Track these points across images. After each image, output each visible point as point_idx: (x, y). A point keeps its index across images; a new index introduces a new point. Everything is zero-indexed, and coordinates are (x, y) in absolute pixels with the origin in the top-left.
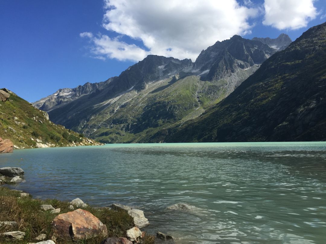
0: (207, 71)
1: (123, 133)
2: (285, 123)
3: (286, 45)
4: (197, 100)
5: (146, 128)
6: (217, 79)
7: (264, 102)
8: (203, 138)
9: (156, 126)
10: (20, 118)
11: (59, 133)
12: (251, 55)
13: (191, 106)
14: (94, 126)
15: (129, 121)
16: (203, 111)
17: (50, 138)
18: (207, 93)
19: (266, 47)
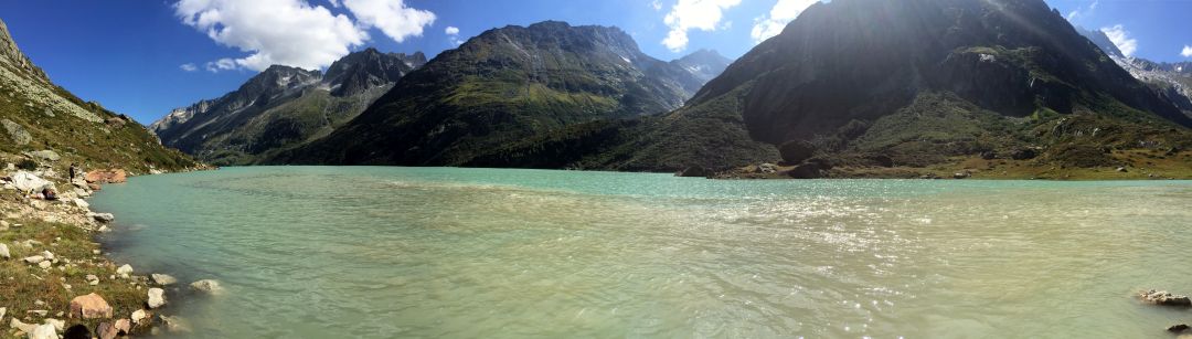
0: (338, 85)
1: (242, 154)
2: (415, 148)
3: (421, 64)
4: (326, 118)
5: (267, 148)
6: (349, 95)
7: (397, 124)
8: (330, 160)
9: (279, 146)
11: (172, 158)
12: (386, 71)
13: (320, 124)
14: (210, 148)
15: (249, 141)
16: (332, 130)
17: (163, 164)
18: (337, 112)
19: (402, 63)
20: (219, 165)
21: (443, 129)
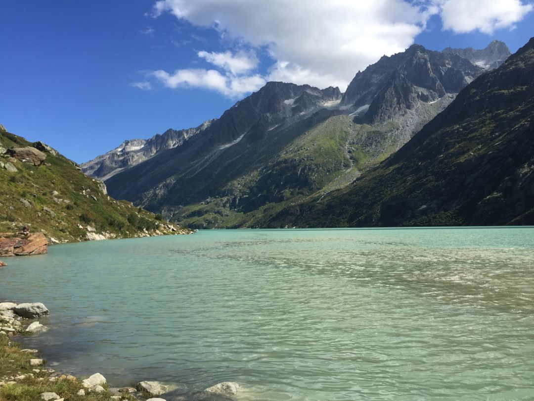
0: (366, 107)
1: (226, 211)
2: (495, 194)
3: (499, 60)
4: (348, 157)
5: (263, 203)
6: (382, 120)
7: (462, 159)
8: (358, 219)
9: (280, 200)
10: (62, 193)
11: (123, 215)
12: (441, 78)
13: (338, 167)
15: (237, 193)
16: (358, 174)
17: (108, 224)
18: (365, 145)
19: (466, 63)
20: (192, 227)
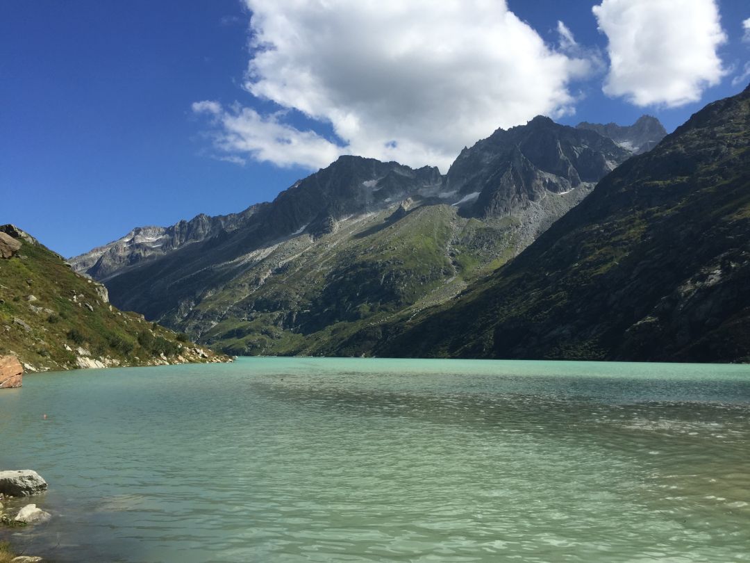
0: (475, 195)
1: (278, 331)
2: (649, 319)
3: (651, 141)
4: (450, 261)
5: (331, 321)
6: (496, 214)
7: (603, 270)
8: (462, 348)
9: (355, 317)
10: (43, 298)
11: (131, 333)
12: (574, 161)
13: (436, 275)
14: (211, 315)
15: (294, 306)
16: (463, 285)
17: (109, 345)
18: (474, 246)
19: (608, 144)
20: (230, 353)
21: (716, 275)
